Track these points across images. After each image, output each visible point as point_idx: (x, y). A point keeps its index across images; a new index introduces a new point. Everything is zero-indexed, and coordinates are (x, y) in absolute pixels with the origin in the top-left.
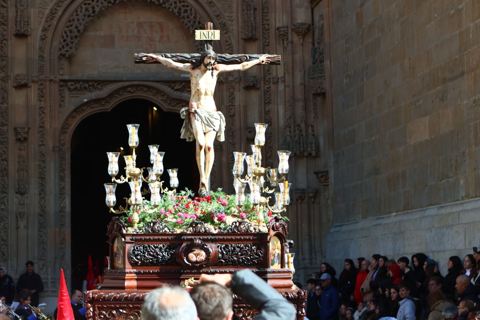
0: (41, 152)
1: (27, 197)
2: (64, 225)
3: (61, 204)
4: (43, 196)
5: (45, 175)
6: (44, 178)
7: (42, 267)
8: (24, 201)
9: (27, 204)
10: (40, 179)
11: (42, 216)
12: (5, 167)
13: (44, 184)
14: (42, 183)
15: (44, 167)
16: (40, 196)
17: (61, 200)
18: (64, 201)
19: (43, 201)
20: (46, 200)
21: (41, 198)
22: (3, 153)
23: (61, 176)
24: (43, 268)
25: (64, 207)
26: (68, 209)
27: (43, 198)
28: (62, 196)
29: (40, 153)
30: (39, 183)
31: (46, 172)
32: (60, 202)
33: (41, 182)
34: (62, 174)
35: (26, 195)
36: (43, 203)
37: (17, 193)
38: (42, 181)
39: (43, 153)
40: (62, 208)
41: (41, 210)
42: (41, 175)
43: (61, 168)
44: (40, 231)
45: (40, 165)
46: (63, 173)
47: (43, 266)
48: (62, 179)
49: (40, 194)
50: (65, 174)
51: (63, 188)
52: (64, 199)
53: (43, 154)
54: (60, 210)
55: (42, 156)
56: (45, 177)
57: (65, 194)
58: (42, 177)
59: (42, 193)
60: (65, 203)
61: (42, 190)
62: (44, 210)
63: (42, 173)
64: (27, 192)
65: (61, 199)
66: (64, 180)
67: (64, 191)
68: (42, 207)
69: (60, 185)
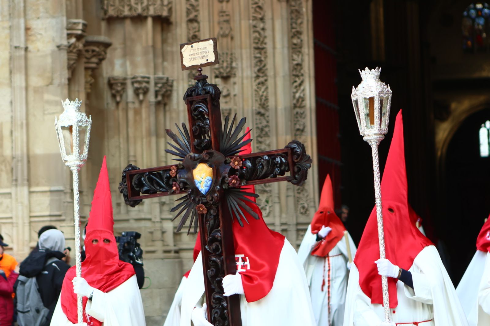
0: (256, 3)
1: (235, 83)
2: (303, 131)
3: (295, 93)
4: (261, 79)
5: (265, 44)
6: (263, 49)
7: (266, 204)
8: (228, 90)
9: (235, 95)
10: (257, 51)
11: (262, 115)
12: (195, 32)
13: (263, 59)
14: (260, 58)
15: (263, 29)
16: (258, 81)
17: (296, 87)
18: (302, 88)
19: (263, 89)
20: (267, 88)
21: (259, 84)
22: (190, 8)
23: (295, 44)
24: (266, 206)
25: (303, 99)
26: (310, 101)
27: (262, 83)
28: (297, 79)
29: (254, 6)
30: (256, 57)
31: (265, 37)
32: (295, 90)
33: (258, 55)
34: (295, 41)
35: (232, 80)
36: (263, 92)
37: (217, 77)
38: (260, 53)
39: (260, 4)
40: (298, 100)
41: (260, 105)
42: (257, 43)
43: (294, 30)
44: (260, 142)
45: (255, 26)
46: (299, 38)
47: (267, 202)
48: (295, 49)
49: (258, 77)
50: (302, 41)
51: (298, 65)
52: (300, 85)
53: (260, 7)
54: (294, 104)
55: (258, 9)
56: (264, 46)
57: (302, 75)
58: (261, 47)
59: (261, 75)
60: (303, 90)
61: (259, 71)
62: (264, 104)
63: (259, 40)
64: (235, 74)
65: (295, 84)
66: (300, 52)
67: (302, 71)
68: (261, 100)
69: (293, 60)
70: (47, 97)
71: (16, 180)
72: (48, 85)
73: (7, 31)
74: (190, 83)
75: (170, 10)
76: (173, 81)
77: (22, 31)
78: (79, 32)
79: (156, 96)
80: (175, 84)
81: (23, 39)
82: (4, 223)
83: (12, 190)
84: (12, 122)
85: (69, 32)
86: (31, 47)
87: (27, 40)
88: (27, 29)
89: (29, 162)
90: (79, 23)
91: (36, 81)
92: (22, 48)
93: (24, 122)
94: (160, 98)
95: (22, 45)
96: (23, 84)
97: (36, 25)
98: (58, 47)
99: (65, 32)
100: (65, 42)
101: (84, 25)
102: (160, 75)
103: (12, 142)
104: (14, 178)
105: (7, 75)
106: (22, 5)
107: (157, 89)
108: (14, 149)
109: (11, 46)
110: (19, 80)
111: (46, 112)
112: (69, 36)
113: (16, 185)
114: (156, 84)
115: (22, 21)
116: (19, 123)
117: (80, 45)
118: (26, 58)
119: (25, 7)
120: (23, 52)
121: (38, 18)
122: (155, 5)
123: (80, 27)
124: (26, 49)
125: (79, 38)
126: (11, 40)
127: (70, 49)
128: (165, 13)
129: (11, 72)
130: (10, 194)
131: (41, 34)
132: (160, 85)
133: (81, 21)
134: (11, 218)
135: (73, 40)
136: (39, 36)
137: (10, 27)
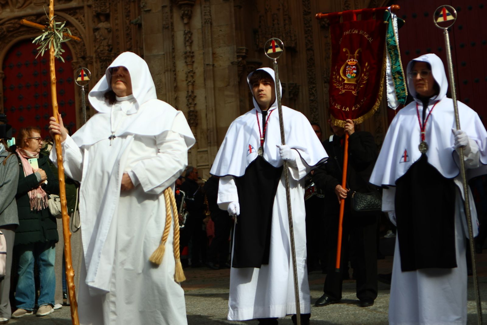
70: (227, 93)
71: (210, 143)
72: (226, 86)
73: (202, 56)
74: (309, 87)
75: (296, 43)
76: (299, 86)
77: (211, 55)
78: (244, 54)
79: (290, 95)
80: (300, 88)
81: (211, 59)
82: (204, 169)
83: (208, 149)
84: (206, 109)
85: (238, 54)
86: (216, 64)
87: (213, 60)
88: (214, 54)
89: (217, 132)
90: (243, 49)
91: (219, 84)
92: (211, 65)
93: (214, 108)
94: (292, 96)
95: (211, 63)
96: (213, 86)
97: (219, 51)
98: (232, 63)
99: (236, 54)
100: (236, 60)
101: (247, 50)
102: (291, 82)
103: (207, 121)
104: (209, 142)
105: (203, 81)
106: (210, 40)
107: (290, 90)
108: (208, 124)
109: (204, 64)
110: (210, 84)
111: (226, 102)
112: (238, 57)
113: (210, 146)
114: (289, 87)
115: (210, 49)
116: (211, 109)
117: (245, 62)
118: (213, 71)
119: (212, 41)
120: (211, 67)
121: (220, 47)
122: (287, 40)
123: (244, 51)
124: (213, 65)
125: (244, 57)
126: (204, 61)
127: (239, 64)
128: (293, 45)
129: (205, 80)
130: (207, 151)
131: (222, 56)
132: (291, 88)
133: (244, 47)
134: (208, 165)
135: (240, 59)
136: (220, 58)
137: (204, 53)
